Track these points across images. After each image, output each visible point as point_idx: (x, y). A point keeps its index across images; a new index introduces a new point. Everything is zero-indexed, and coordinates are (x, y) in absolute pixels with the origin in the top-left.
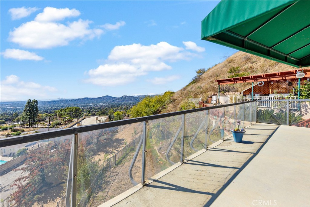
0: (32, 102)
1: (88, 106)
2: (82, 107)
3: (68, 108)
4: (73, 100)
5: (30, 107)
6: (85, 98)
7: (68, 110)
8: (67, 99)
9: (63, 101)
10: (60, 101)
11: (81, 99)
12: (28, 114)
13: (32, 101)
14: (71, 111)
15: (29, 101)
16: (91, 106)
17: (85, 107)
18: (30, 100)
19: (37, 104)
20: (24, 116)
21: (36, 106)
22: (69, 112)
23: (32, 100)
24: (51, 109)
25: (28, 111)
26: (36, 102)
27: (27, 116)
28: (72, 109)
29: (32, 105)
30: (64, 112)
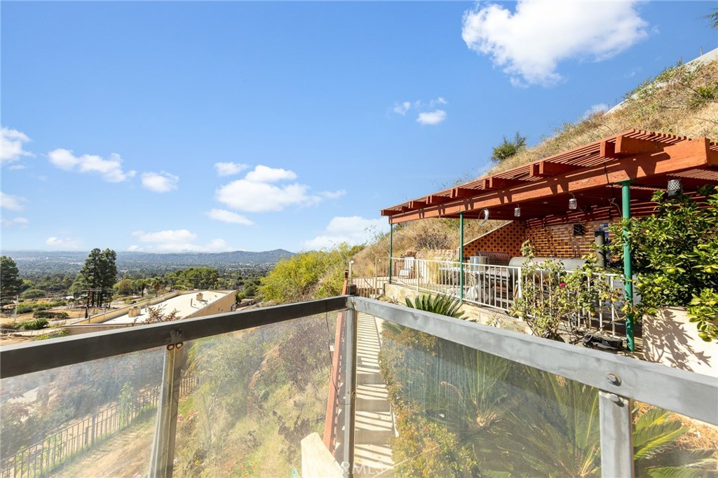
0: (102, 255)
1: (242, 267)
2: (230, 269)
3: (192, 269)
4: (214, 254)
5: (96, 264)
6: (238, 252)
7: (191, 273)
8: (201, 252)
9: (193, 255)
10: (187, 255)
11: (229, 253)
12: (89, 278)
13: (101, 253)
14: (196, 276)
15: (96, 253)
16: (249, 267)
17: (236, 269)
18: (97, 249)
19: (115, 259)
20: (80, 282)
21: (112, 263)
22: (193, 278)
23: (103, 249)
24: (166, 270)
25: (90, 272)
26: (111, 254)
27: (86, 283)
28: (200, 273)
29: (101, 261)
30: (184, 277)
